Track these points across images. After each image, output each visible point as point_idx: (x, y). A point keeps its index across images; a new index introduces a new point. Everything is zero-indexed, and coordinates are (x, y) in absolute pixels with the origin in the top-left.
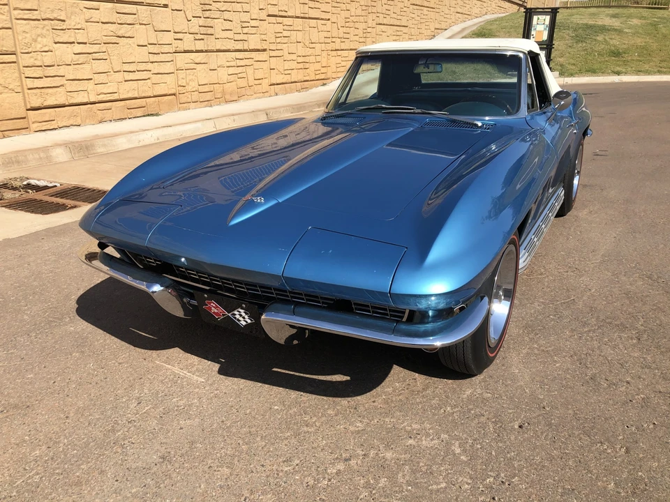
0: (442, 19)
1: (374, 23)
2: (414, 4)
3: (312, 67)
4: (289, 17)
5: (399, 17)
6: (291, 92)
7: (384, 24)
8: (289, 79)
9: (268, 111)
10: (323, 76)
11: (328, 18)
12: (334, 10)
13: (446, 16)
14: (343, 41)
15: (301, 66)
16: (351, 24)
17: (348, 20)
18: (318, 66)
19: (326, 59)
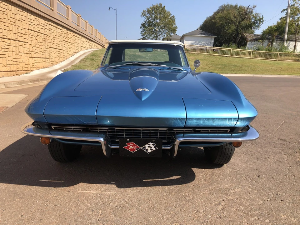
0: (75, 48)
1: (48, 47)
2: (64, 41)
3: (21, 64)
4: (8, 39)
5: (59, 45)
6: (11, 76)
7: (52, 48)
8: (10, 69)
9: (5, 84)
10: (26, 69)
11: (27, 42)
12: (30, 39)
13: (77, 47)
14: (35, 53)
15: (15, 63)
16: (38, 46)
17: (36, 44)
18: (23, 64)
19: (27, 61)
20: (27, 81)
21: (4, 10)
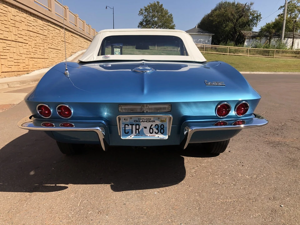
0: (73, 48)
1: (47, 47)
2: (62, 41)
3: (22, 65)
4: (9, 40)
5: (57, 46)
6: (12, 76)
7: (51, 48)
8: (11, 70)
9: (9, 84)
10: (27, 70)
11: (27, 43)
12: (29, 39)
13: (75, 47)
14: (35, 54)
15: (16, 64)
16: (38, 47)
17: (36, 45)
18: (24, 65)
19: (27, 62)
20: (29, 81)
21: (5, 12)
